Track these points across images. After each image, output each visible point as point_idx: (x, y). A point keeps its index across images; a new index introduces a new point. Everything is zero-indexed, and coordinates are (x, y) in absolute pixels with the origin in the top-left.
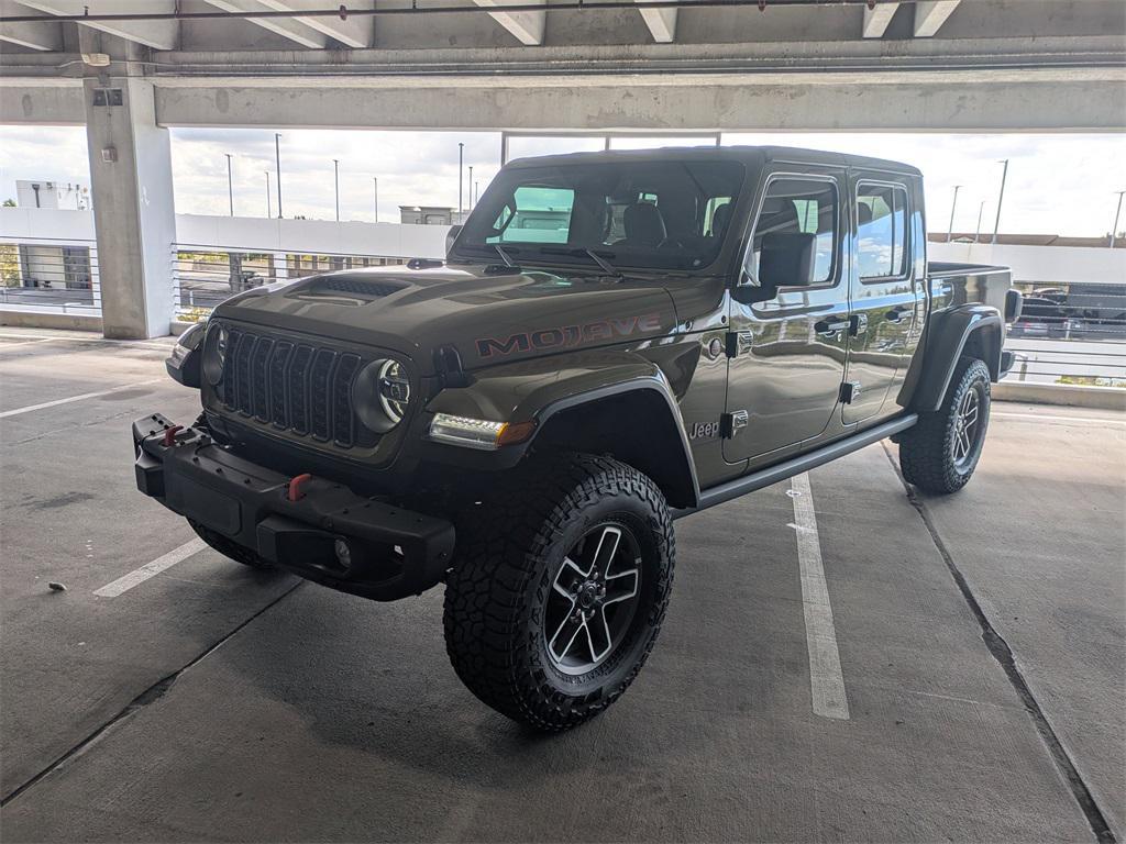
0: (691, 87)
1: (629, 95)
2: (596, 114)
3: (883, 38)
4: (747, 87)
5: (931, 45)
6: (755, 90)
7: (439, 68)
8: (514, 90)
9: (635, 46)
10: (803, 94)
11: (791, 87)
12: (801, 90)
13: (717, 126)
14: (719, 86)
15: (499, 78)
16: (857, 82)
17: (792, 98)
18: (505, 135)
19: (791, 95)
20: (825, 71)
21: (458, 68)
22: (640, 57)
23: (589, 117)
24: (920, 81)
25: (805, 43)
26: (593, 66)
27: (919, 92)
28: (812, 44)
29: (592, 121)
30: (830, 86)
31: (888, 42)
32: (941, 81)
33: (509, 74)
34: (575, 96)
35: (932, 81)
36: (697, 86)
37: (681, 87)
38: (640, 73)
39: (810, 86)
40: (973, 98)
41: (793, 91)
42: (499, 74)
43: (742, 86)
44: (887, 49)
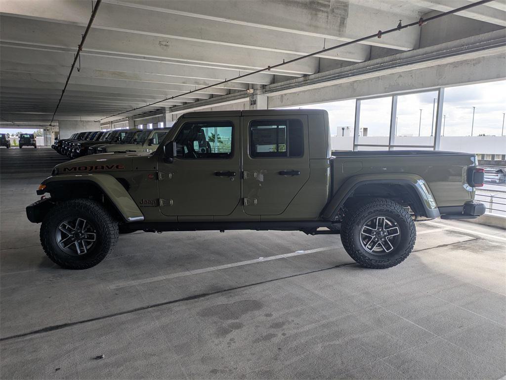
0: (426, 68)
1: (401, 76)
2: (388, 87)
4: (451, 64)
6: (455, 65)
7: (333, 77)
8: (360, 81)
9: (398, 55)
10: (479, 63)
11: (473, 60)
12: (478, 61)
13: (439, 85)
14: (439, 65)
15: (351, 77)
17: (474, 65)
18: (357, 100)
21: (338, 76)
22: (400, 59)
23: (385, 88)
25: (473, 37)
26: (382, 66)
28: (477, 36)
29: (387, 89)
30: (494, 56)
33: (354, 75)
34: (380, 80)
36: (428, 67)
37: (422, 69)
38: (399, 66)
39: (484, 57)
41: (474, 62)
42: (350, 76)
43: (448, 64)
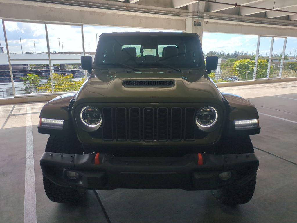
0: (72, 10)
3: (123, 2)
4: (88, 12)
5: (134, 5)
6: (91, 13)
11: (101, 13)
13: (82, 23)
16: (118, 13)
19: (101, 15)
20: (110, 9)
24: (131, 14)
27: (132, 17)
31: (124, 3)
32: (136, 15)
35: (135, 15)
40: (143, 20)
43: (86, 11)
44: (124, 5)
